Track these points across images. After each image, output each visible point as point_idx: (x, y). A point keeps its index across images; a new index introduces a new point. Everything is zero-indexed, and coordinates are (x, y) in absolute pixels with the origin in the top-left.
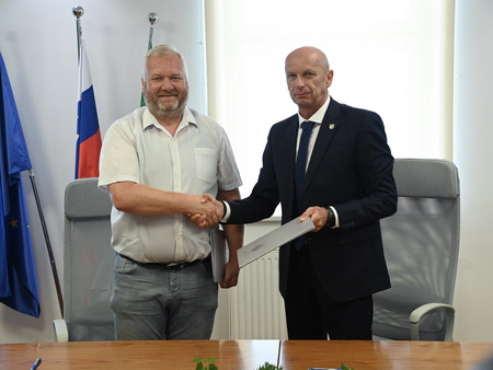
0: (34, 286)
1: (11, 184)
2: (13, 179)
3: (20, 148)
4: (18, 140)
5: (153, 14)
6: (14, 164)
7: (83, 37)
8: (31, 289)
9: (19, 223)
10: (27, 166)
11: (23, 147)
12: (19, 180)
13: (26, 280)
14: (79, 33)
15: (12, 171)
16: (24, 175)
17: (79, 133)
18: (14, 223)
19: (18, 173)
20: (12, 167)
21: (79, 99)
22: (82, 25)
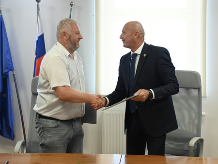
0: (12, 125)
1: (4, 77)
2: (5, 75)
3: (9, 61)
4: (8, 57)
5: (72, 2)
6: (6, 68)
7: (40, 12)
8: (11, 127)
9: (7, 96)
10: (12, 69)
11: (11, 60)
12: (8, 75)
13: (9, 122)
14: (38, 10)
15: (5, 71)
16: (10, 73)
17: (36, 55)
18: (5, 95)
19: (7, 72)
20: (5, 69)
21: (37, 39)
22: (40, 6)
